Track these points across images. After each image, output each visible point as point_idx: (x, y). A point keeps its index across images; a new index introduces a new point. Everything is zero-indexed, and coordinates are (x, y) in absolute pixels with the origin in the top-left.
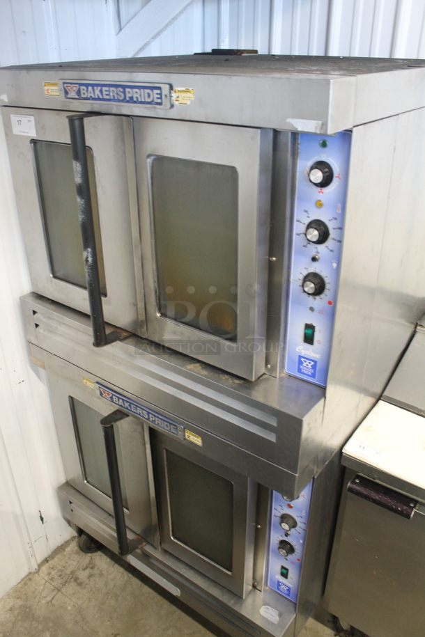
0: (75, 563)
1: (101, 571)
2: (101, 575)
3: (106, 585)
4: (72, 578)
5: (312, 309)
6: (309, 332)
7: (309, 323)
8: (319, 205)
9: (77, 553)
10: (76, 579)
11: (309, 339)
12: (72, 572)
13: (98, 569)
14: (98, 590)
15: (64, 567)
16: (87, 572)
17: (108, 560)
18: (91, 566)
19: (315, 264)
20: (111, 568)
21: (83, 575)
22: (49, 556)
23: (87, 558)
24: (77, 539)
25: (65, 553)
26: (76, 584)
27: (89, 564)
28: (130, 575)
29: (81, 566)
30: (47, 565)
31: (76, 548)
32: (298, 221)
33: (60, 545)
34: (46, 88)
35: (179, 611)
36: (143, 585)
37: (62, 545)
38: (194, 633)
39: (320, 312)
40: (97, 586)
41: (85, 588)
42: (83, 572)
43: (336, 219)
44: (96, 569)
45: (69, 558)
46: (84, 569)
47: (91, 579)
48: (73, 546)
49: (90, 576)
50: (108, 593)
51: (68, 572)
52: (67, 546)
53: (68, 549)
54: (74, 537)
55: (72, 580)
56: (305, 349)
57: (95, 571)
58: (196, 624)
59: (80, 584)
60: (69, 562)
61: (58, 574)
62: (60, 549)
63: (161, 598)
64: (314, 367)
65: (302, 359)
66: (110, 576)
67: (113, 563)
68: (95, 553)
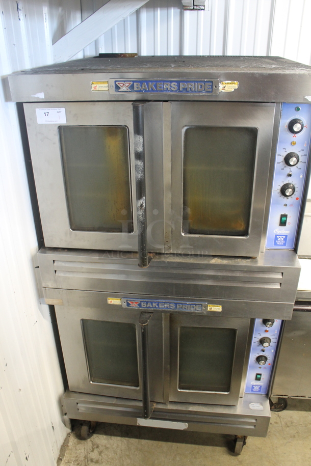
0: (83, 450)
1: (105, 446)
2: (107, 448)
3: (115, 452)
4: (88, 461)
5: (286, 205)
6: (284, 219)
7: (283, 214)
8: (293, 144)
9: (79, 443)
10: (92, 460)
11: (283, 223)
12: (85, 457)
13: (102, 446)
14: (112, 459)
15: (76, 457)
16: (96, 451)
17: (105, 437)
18: (95, 446)
19: (290, 178)
20: (111, 441)
21: (94, 455)
22: (60, 456)
23: (89, 443)
24: (72, 435)
25: (70, 447)
26: (94, 463)
27: (93, 445)
28: (127, 439)
29: (88, 450)
30: (63, 462)
31: (76, 440)
32: (278, 155)
33: (62, 444)
34: (93, 86)
35: (175, 444)
36: (140, 440)
37: (64, 443)
38: (192, 451)
39: (291, 205)
40: (110, 457)
41: (102, 462)
42: (93, 453)
43: (303, 150)
44: (100, 447)
45: (76, 449)
46: (93, 451)
47: (102, 454)
48: (73, 440)
49: (100, 453)
50: (120, 457)
51: (82, 458)
52: (68, 442)
53: (70, 444)
54: (69, 434)
55: (89, 462)
56: (279, 230)
57: (101, 448)
58: (190, 445)
59: (97, 462)
60: (78, 452)
61: (76, 464)
62: (64, 447)
63: (157, 442)
64: (285, 239)
65: (278, 237)
66: (114, 446)
67: (109, 437)
68: (92, 437)
